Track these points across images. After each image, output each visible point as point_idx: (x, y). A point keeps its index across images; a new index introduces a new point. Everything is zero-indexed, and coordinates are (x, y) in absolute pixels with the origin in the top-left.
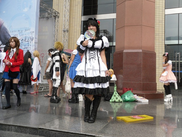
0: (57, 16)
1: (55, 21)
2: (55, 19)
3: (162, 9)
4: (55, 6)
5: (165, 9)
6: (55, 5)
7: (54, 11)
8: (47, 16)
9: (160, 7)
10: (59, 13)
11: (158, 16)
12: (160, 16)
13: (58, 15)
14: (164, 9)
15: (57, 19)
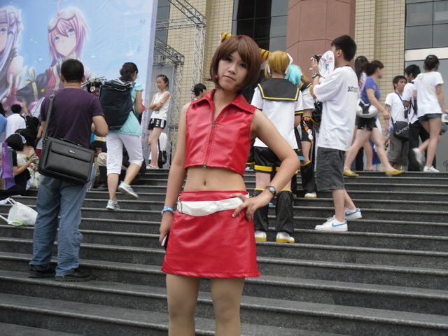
0: (179, 62)
1: (175, 72)
2: (176, 67)
3: (398, 49)
4: (172, 40)
5: (405, 50)
6: (172, 37)
7: (175, 52)
8: (159, 62)
9: (395, 46)
10: (183, 56)
11: (391, 65)
12: (394, 64)
13: (182, 60)
14: (403, 49)
15: (179, 68)
